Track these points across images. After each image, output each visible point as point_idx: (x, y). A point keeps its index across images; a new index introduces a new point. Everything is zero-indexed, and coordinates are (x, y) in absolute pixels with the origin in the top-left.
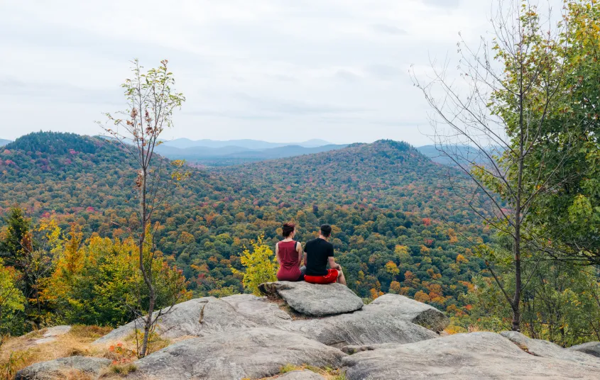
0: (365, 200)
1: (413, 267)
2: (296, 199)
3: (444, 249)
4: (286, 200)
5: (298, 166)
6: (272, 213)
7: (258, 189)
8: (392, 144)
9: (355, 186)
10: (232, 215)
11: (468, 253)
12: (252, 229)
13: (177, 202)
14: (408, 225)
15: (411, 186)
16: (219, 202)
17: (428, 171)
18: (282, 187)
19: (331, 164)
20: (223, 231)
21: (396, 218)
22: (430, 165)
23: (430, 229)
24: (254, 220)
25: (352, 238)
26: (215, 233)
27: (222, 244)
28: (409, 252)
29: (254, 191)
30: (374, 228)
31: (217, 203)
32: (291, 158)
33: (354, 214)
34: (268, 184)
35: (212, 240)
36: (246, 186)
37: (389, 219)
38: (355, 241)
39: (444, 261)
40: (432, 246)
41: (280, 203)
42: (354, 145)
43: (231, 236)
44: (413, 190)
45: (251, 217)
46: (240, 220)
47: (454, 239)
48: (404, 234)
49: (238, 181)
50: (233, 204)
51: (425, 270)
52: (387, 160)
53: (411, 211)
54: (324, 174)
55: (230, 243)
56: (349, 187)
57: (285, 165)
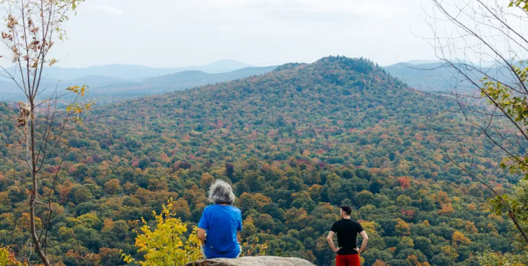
0: (306, 153)
1: (385, 252)
2: (198, 155)
3: (432, 223)
4: (182, 157)
5: (200, 103)
6: (162, 178)
7: (139, 142)
8: (345, 62)
9: (289, 130)
10: (99, 184)
11: (470, 229)
12: (132, 205)
13: (12, 166)
14: (375, 188)
15: (378, 128)
16: (77, 165)
17: (403, 103)
18: (175, 138)
19: (251, 98)
20: (87, 210)
21: (355, 177)
22: (406, 95)
23: (409, 193)
24: (133, 191)
25: (289, 212)
26: (75, 213)
27: (86, 229)
28: (378, 230)
29: (132, 146)
30: (322, 195)
31: (74, 166)
32: (189, 91)
33: (290, 174)
34: (153, 133)
35: (69, 225)
36: (119, 138)
37: (345, 180)
38: (293, 217)
39: (433, 243)
40: (412, 220)
41: (173, 162)
42: (286, 67)
43: (100, 216)
44: (380, 134)
45: (129, 185)
46: (112, 192)
47: (447, 208)
48: (370, 203)
49: (107, 131)
50: (100, 167)
51: (405, 258)
52: (339, 88)
53: (378, 167)
54: (241, 113)
55: (98, 227)
56: (280, 132)
57: (179, 103)
